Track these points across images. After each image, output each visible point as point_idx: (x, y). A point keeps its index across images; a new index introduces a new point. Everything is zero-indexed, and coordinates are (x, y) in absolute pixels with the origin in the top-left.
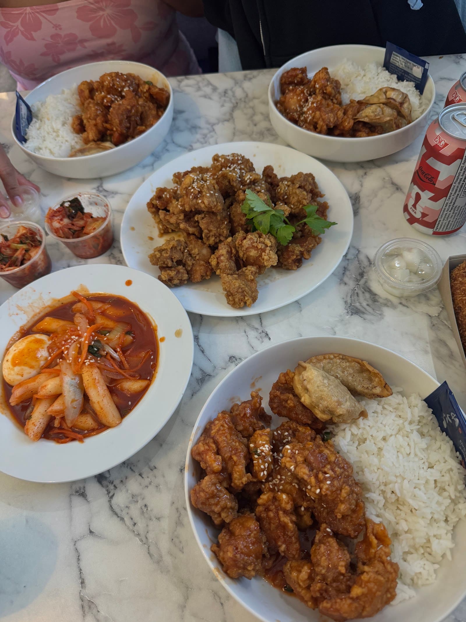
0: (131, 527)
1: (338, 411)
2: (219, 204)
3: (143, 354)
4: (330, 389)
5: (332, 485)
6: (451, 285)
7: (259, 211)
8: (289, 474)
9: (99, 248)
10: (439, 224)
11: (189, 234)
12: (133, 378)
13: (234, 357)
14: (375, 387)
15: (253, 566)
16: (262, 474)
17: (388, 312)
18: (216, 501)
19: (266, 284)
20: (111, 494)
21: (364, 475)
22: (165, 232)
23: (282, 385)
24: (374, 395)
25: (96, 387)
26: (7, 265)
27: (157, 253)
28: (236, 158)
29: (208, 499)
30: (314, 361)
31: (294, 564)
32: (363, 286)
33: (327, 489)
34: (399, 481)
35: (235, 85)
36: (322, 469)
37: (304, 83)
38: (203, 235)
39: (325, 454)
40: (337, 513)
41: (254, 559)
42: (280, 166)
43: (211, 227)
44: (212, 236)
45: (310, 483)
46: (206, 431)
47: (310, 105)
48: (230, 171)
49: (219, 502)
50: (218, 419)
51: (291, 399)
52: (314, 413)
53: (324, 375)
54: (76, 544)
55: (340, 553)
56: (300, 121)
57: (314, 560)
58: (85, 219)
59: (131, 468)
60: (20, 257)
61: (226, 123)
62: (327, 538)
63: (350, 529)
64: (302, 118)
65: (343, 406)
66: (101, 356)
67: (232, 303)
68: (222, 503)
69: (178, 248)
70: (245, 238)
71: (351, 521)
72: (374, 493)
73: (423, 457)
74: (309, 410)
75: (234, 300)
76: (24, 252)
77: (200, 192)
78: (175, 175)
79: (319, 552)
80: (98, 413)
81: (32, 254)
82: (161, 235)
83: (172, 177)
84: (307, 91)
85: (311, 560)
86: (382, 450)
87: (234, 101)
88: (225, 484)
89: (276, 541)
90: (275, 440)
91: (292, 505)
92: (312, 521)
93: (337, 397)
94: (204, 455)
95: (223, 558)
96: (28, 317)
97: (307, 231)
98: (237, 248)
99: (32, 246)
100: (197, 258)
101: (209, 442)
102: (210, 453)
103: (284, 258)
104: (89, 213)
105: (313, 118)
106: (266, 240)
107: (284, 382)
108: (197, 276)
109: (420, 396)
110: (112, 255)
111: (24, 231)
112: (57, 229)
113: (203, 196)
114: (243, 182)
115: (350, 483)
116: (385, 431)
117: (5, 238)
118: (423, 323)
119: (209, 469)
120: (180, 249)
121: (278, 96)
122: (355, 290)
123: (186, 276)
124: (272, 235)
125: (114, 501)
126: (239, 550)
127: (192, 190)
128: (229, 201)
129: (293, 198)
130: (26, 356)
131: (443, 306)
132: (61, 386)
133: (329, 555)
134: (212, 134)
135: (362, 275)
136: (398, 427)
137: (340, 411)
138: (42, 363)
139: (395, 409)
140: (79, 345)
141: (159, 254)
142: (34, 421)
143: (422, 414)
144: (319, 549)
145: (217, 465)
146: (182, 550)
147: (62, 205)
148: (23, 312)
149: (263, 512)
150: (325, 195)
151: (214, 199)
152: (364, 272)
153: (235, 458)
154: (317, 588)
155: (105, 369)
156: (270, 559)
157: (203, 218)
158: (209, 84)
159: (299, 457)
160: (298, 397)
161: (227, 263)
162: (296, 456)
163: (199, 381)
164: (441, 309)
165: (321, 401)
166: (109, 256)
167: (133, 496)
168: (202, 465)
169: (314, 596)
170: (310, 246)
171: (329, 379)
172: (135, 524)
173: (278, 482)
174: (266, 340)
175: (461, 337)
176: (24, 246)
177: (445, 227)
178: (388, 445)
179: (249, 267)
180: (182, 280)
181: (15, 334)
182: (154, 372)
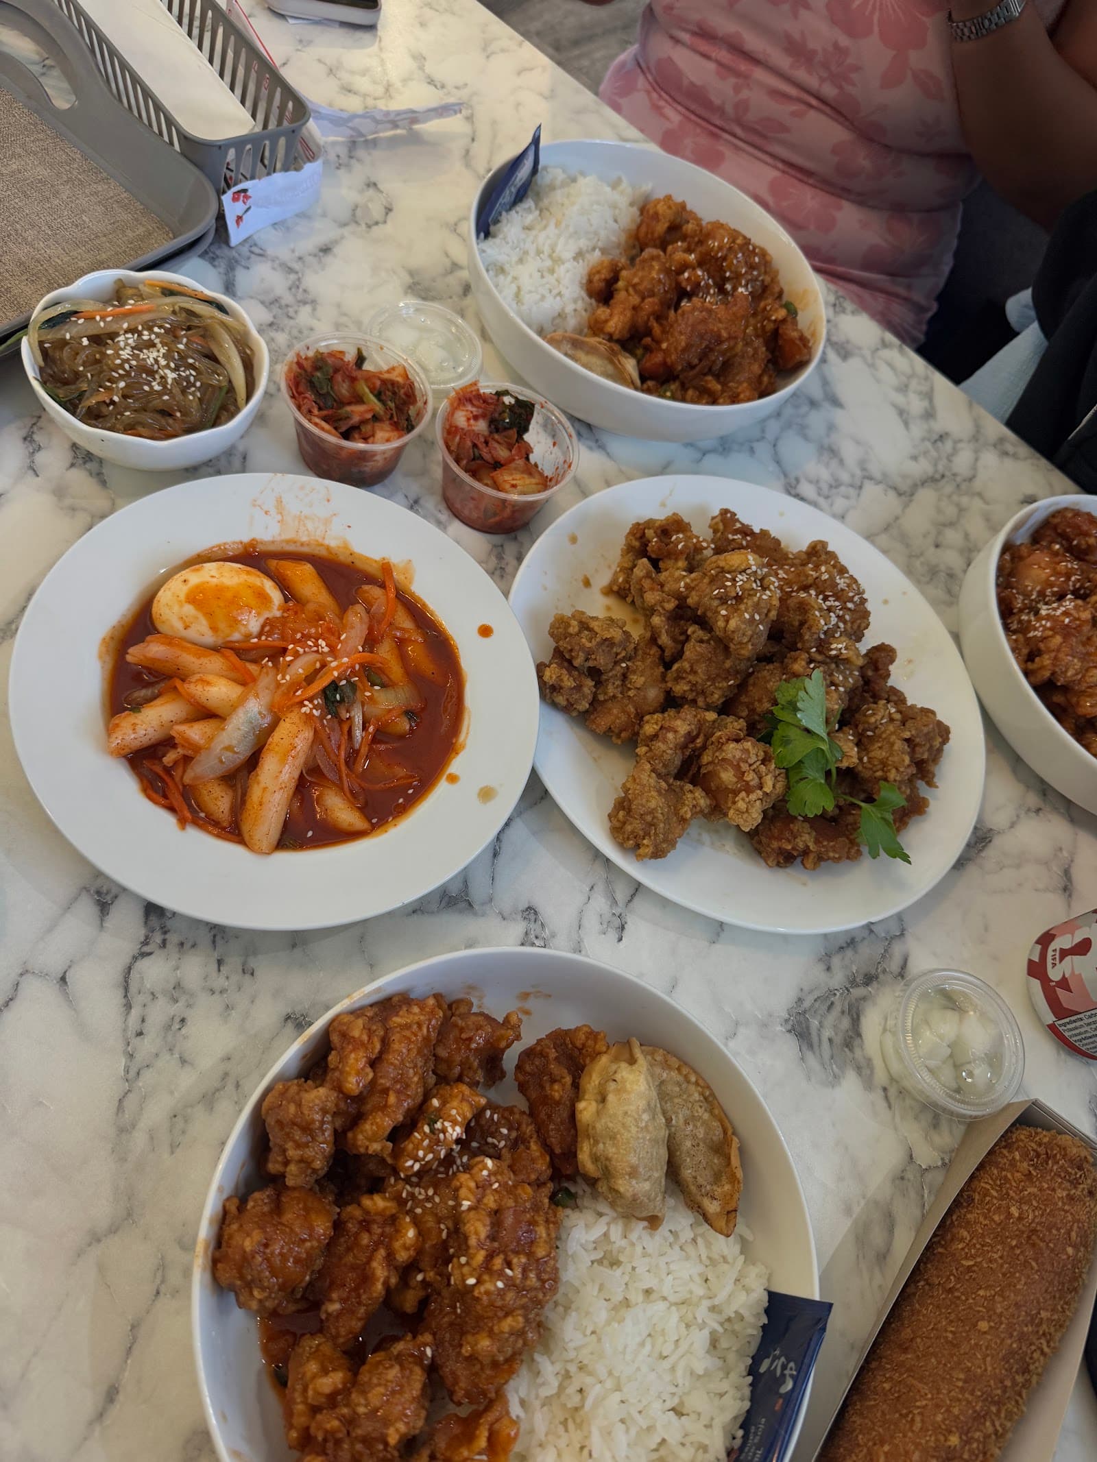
0: (131, 1033)
1: (620, 1182)
2: (750, 647)
3: (401, 772)
4: (640, 1136)
5: (501, 1293)
6: (993, 1148)
7: (804, 723)
8: (451, 1203)
9: (493, 520)
10: (1075, 1021)
11: (654, 640)
12: (352, 799)
13: (536, 913)
14: (713, 1198)
15: (266, 1294)
16: (410, 1163)
17: (851, 1083)
18: (304, 1140)
19: (700, 842)
20: (146, 949)
21: (563, 1319)
22: (620, 592)
23: (570, 1046)
24: (699, 1207)
25: (283, 761)
26: (324, 413)
27: (574, 623)
28: (851, 594)
29: (294, 1124)
30: (658, 1058)
31: (327, 1349)
32: (854, 1001)
33: (487, 1293)
34: (609, 1384)
35: (969, 441)
36: (509, 1253)
37: (1087, 558)
38: (675, 667)
39: (536, 1232)
40: (468, 1343)
41: (276, 1287)
42: (910, 661)
43: (701, 669)
44: (690, 682)
45: (471, 1258)
46: (387, 1006)
47: (1058, 612)
48: (821, 610)
49: (306, 1145)
50: (421, 1003)
51: (564, 1085)
52: (579, 1145)
53: (652, 1105)
54: (24, 977)
55: (412, 1407)
56: (1017, 617)
57: (364, 1377)
58: (513, 452)
59: (215, 936)
60: (356, 419)
61: (892, 494)
62: (416, 1363)
63: (462, 1385)
64: (1024, 617)
65: (634, 1182)
66: (336, 715)
67: (618, 825)
68: (309, 1153)
69: (615, 650)
70: (737, 741)
71: (476, 1374)
72: (553, 1363)
73: (680, 1385)
74: (576, 1130)
75: (624, 823)
76: (369, 416)
77: (738, 599)
78: (725, 512)
79: (382, 1373)
80: (248, 806)
81: (380, 435)
82: (609, 591)
83: (716, 512)
84: (1078, 580)
85: (359, 1369)
86: (628, 1306)
87: (940, 468)
88: (339, 1123)
89: (332, 1286)
90: (477, 1122)
91: (410, 1256)
92: (416, 1310)
93: (639, 1159)
94: (350, 1047)
95: (231, 1237)
96: (280, 535)
97: (850, 819)
98: (709, 743)
99: (391, 418)
100: (631, 693)
101: (375, 1031)
102: (361, 1054)
103: (770, 829)
104: (529, 445)
105: (1043, 639)
106: (769, 777)
107: (579, 1044)
108: (603, 722)
109: (769, 1280)
110: (500, 549)
111: (400, 380)
112: (456, 427)
113: (737, 610)
114: (822, 646)
115: (531, 1316)
116: (661, 1281)
117: (360, 359)
118: (888, 1158)
119: (337, 1074)
120: (617, 654)
121: (1022, 539)
122: (835, 994)
123: (584, 705)
124: (787, 777)
125: (143, 964)
126: (268, 1251)
127: (729, 584)
128: (771, 650)
129: (880, 748)
130: (222, 604)
131: (947, 1161)
132: (234, 707)
133: (393, 1393)
134: (852, 492)
135: (869, 979)
136: (689, 1296)
137: (623, 1185)
138: (236, 636)
139: (709, 1258)
140: (318, 665)
141: (576, 629)
142: (139, 722)
143: (746, 1313)
144: (387, 1368)
145: (353, 1084)
146: (173, 1147)
147: (500, 394)
148: (279, 517)
149: (355, 1222)
150: (937, 787)
151: (750, 633)
152: (877, 978)
153: (392, 1099)
154: (328, 1426)
155: (322, 743)
156: (296, 1301)
157: (701, 641)
158: (929, 396)
159: (492, 1198)
160: (578, 1093)
161: (669, 752)
162: (488, 1191)
163: (446, 899)
164: (940, 1163)
165: (608, 1142)
166: (495, 546)
167: (178, 986)
168: (333, 1058)
169: (312, 1431)
170: (831, 854)
171: (654, 1118)
172: (140, 1034)
173: (421, 1197)
174: (612, 935)
175: (927, 1248)
176: (378, 406)
177: (1079, 1037)
178: (644, 1311)
179: (699, 793)
180: (572, 705)
181: (234, 543)
182: (391, 819)
